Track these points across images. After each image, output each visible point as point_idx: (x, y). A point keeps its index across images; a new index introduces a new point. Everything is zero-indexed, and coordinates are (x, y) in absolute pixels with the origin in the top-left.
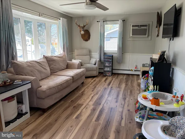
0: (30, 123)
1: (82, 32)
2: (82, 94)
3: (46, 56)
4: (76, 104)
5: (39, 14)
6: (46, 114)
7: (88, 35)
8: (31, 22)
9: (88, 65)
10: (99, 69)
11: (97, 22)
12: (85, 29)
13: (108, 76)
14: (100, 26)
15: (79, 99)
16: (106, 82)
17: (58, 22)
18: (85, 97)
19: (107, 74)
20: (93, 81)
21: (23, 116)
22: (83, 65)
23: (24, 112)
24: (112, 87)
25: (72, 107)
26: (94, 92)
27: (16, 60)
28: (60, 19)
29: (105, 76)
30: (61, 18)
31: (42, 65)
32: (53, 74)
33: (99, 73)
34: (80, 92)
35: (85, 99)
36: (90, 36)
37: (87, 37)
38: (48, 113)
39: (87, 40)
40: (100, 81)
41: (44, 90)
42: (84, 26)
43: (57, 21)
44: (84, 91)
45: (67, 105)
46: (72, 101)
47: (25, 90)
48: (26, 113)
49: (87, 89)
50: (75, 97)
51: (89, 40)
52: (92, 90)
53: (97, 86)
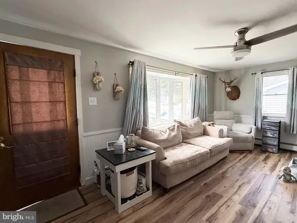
0: (146, 203)
1: (229, 89)
2: (223, 177)
4: (211, 191)
6: (167, 196)
11: (252, 74)
12: (232, 85)
13: (271, 152)
14: (256, 79)
15: (217, 184)
16: (266, 163)
18: (226, 183)
19: (269, 149)
20: (242, 156)
25: (204, 196)
26: (243, 177)
29: (265, 151)
32: (185, 141)
34: (220, 172)
35: (227, 186)
36: (240, 93)
37: (234, 95)
39: (234, 99)
40: (255, 159)
41: (169, 165)
42: (232, 82)
44: (225, 172)
45: (198, 189)
46: (205, 184)
47: (149, 162)
49: (231, 168)
50: (210, 179)
51: (238, 98)
52: (240, 172)
53: (250, 168)
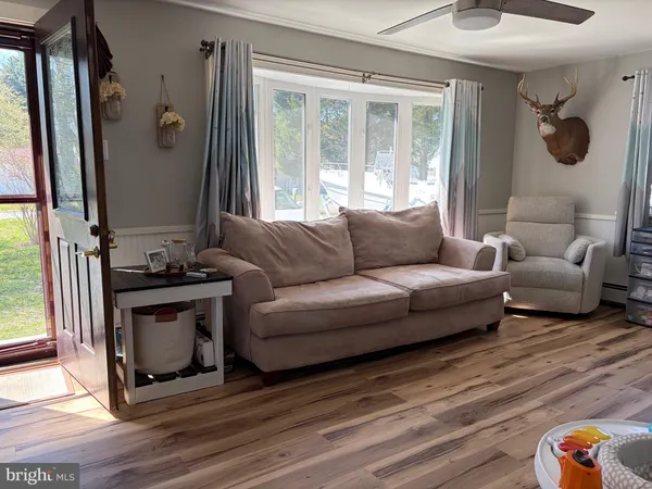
0: (208, 399)
2: (443, 368)
3: (349, 211)
4: (383, 391)
5: (361, 74)
7: (572, 139)
8: (345, 104)
9: (546, 264)
10: (605, 285)
11: (625, 78)
13: (647, 326)
14: (634, 95)
15: (412, 381)
16: (603, 349)
17: (441, 96)
19: (644, 317)
20: (546, 330)
21: (200, 375)
22: (517, 257)
23: (208, 363)
24: (607, 375)
27: (254, 216)
28: (448, 85)
29: (632, 324)
30: (453, 82)
31: (323, 238)
32: (364, 272)
33: (603, 303)
34: (446, 358)
35: (435, 386)
36: (588, 142)
37: (568, 145)
38: (274, 390)
39: (571, 161)
40: (580, 338)
42: (559, 104)
43: (440, 92)
44: (461, 359)
46: (380, 378)
48: (214, 368)
49: (485, 352)
51: (582, 157)
52: (502, 362)
53: (540, 355)
